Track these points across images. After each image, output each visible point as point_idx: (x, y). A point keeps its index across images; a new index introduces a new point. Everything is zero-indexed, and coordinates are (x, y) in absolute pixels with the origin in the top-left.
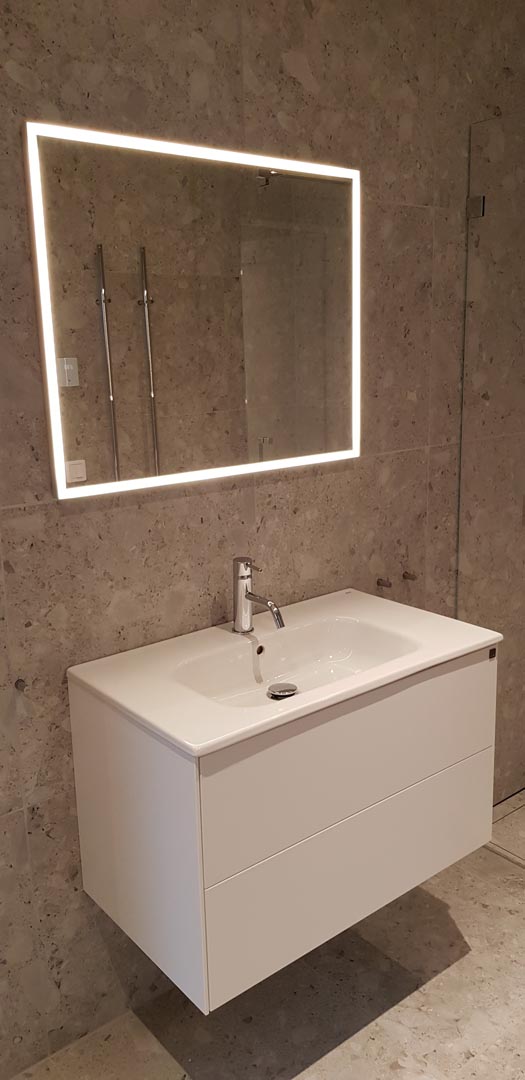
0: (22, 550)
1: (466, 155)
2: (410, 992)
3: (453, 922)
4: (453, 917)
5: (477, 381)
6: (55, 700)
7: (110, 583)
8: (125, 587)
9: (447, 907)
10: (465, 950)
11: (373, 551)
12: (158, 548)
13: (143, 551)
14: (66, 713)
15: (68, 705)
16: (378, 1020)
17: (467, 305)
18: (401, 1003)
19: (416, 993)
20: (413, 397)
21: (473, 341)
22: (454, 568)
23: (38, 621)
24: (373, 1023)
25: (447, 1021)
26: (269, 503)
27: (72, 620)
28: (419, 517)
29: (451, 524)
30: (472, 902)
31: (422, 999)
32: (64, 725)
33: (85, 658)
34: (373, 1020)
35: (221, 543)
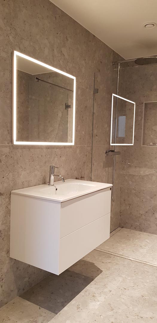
0: (4, 157)
1: (94, 79)
2: (91, 281)
3: (96, 266)
4: (96, 265)
5: (95, 131)
6: (7, 200)
7: (22, 169)
8: (25, 171)
9: (94, 264)
10: (101, 271)
11: (75, 170)
12: (32, 161)
13: (29, 162)
14: (10, 204)
15: (10, 202)
16: (86, 288)
17: (93, 113)
18: (90, 284)
19: (93, 281)
20: (83, 133)
21: (95, 122)
22: (90, 177)
23: (6, 177)
24: (85, 289)
25: (103, 285)
26: (55, 154)
27: (13, 178)
28: (84, 163)
29: (90, 166)
30: (99, 262)
31: (95, 282)
32: (9, 207)
33: (15, 189)
34: (85, 288)
35: (45, 162)
